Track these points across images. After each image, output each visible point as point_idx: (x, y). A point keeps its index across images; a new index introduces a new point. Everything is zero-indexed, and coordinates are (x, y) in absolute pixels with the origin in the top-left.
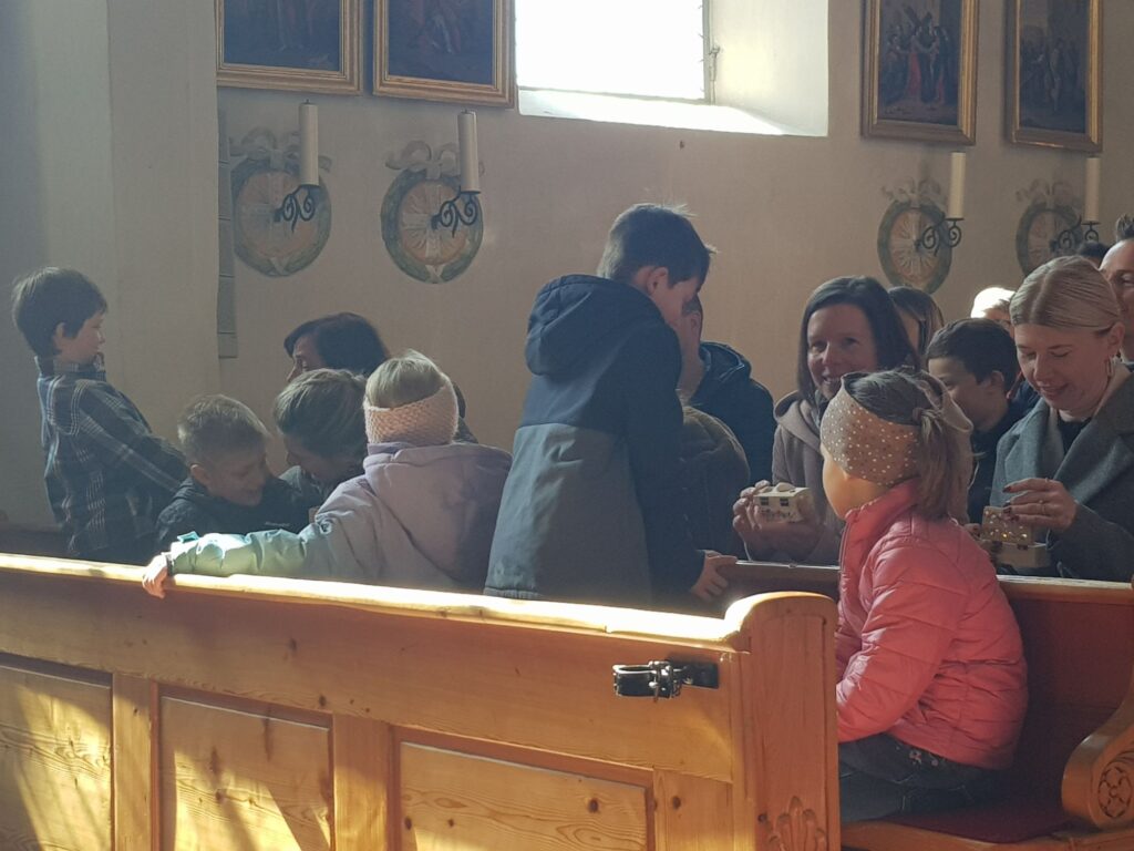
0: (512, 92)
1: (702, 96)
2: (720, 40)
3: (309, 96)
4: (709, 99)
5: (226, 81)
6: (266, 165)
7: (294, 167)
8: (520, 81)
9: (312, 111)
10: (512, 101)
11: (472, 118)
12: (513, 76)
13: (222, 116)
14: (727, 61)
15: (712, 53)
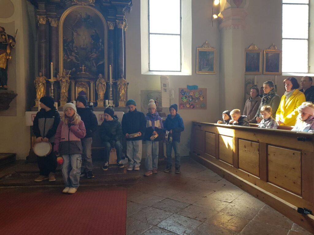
0: (281, 73)
1: (308, 72)
2: (310, 65)
3: (256, 75)
4: (309, 73)
5: (246, 74)
6: (250, 83)
7: (253, 83)
8: (282, 72)
9: (256, 77)
10: (281, 74)
11: (276, 76)
12: (282, 71)
13: (245, 78)
14: (311, 68)
15: (309, 67)
